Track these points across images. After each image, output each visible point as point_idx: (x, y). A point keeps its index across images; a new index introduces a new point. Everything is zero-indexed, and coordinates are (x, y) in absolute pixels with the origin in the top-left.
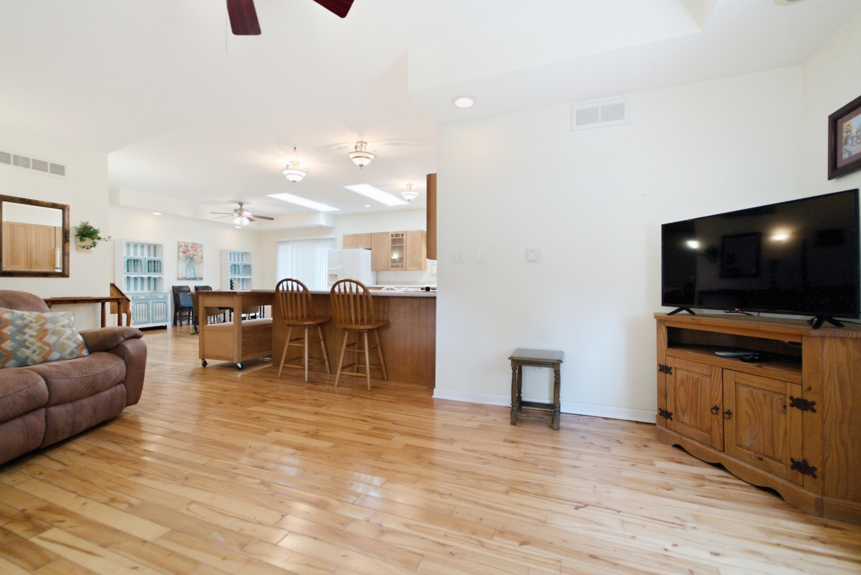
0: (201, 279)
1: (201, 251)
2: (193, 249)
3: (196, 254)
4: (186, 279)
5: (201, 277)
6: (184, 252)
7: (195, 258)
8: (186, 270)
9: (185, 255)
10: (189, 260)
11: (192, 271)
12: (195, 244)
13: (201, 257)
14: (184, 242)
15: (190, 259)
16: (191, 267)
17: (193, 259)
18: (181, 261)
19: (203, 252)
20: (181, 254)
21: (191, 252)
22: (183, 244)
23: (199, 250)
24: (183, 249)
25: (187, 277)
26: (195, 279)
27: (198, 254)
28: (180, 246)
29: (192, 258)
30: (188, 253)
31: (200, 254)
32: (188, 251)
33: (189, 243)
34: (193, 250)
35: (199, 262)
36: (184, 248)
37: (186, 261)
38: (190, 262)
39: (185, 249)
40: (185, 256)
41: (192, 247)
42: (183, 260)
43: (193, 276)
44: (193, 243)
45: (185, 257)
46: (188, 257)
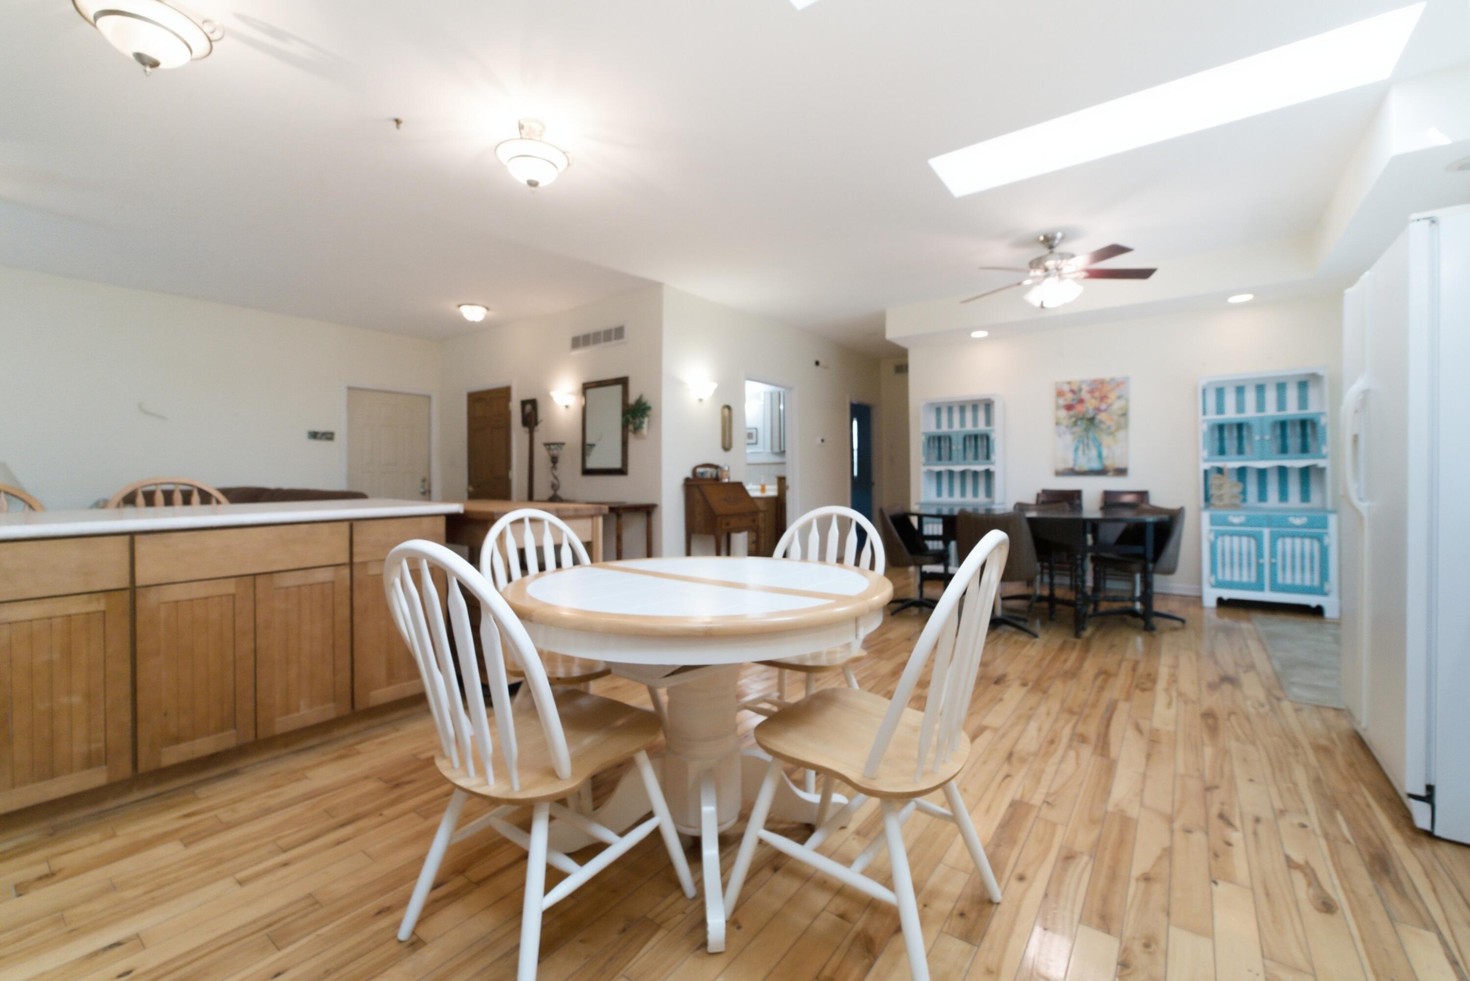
0: (1121, 472)
1: (1119, 397)
2: (1097, 394)
3: (1103, 407)
4: (1073, 472)
5: (1120, 465)
6: (1069, 407)
7: (1101, 417)
8: (1076, 450)
9: (1072, 413)
10: (1082, 425)
11: (1094, 453)
12: (1102, 382)
13: (1120, 412)
14: (1069, 383)
15: (1085, 421)
16: (1091, 443)
17: (1096, 421)
18: (1062, 428)
19: (1127, 401)
20: (1063, 413)
21: (1091, 404)
22: (1066, 388)
23: (1112, 396)
24: (1066, 400)
25: (1077, 468)
26: (1102, 472)
27: (1110, 405)
28: (1060, 394)
29: (1092, 420)
30: (1079, 408)
31: (1117, 405)
32: (1081, 401)
33: (1083, 382)
34: (1095, 398)
35: (1113, 429)
36: (1070, 396)
37: (1075, 429)
38: (1087, 430)
39: (1073, 400)
40: (1071, 417)
41: (1091, 392)
42: (1067, 427)
43: (1095, 465)
44: (1094, 381)
45: (1073, 420)
46: (1082, 419)
